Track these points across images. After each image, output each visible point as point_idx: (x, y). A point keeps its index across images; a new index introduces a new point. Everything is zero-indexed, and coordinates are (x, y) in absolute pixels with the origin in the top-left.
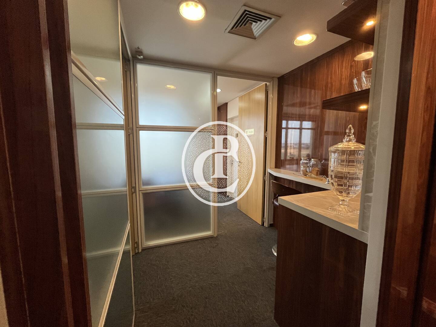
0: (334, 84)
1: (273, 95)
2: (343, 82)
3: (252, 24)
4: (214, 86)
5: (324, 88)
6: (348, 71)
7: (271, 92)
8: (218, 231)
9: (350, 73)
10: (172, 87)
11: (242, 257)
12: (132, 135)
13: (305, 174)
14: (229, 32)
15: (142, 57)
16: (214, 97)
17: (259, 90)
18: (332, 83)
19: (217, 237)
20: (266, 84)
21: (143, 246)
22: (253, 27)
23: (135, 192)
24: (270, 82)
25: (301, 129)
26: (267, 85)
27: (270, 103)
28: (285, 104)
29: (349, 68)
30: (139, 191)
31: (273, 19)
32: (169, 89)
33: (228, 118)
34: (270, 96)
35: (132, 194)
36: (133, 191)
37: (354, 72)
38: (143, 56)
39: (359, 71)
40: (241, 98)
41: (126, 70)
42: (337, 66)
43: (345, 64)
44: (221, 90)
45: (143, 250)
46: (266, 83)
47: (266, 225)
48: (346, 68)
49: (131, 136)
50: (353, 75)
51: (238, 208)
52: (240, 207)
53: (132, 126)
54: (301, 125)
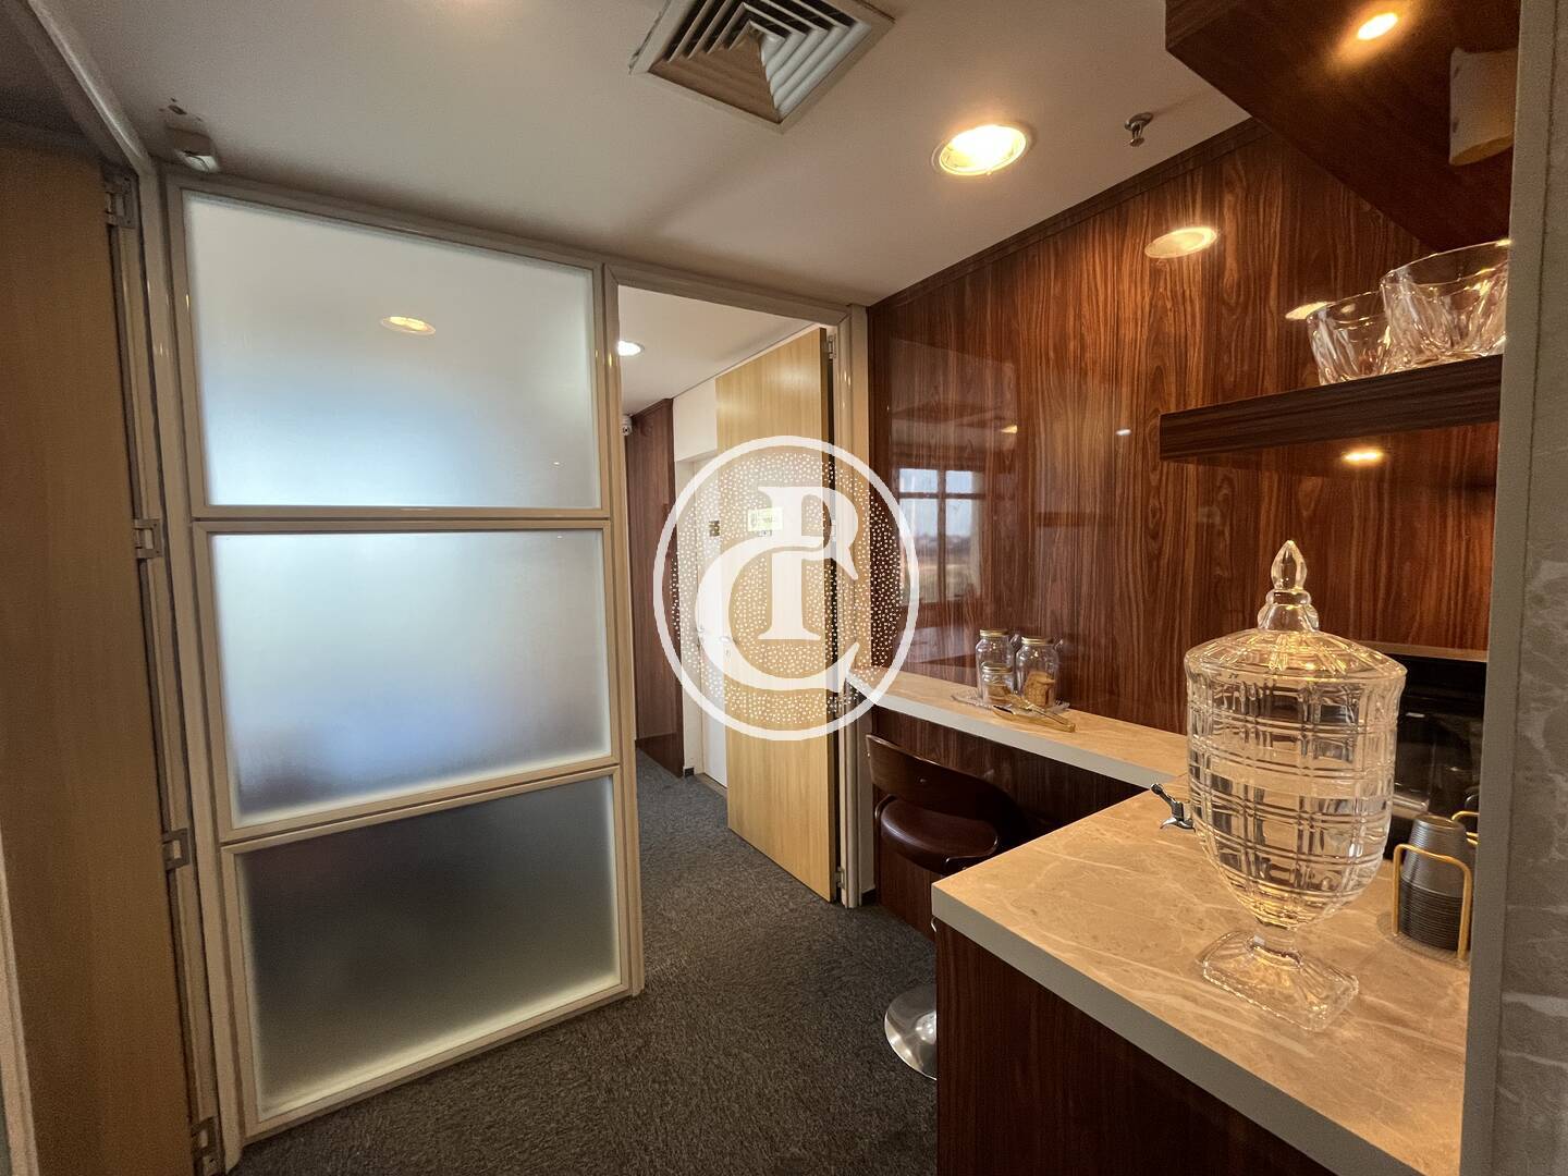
0: (1089, 340)
1: (851, 374)
2: (1128, 333)
3: (760, 39)
4: (605, 327)
5: (1051, 354)
6: (1143, 292)
7: (843, 363)
8: (648, 962)
9: (1152, 299)
10: (418, 325)
11: (759, 1095)
12: (161, 561)
13: (1001, 703)
14: (652, 70)
15: (209, 162)
16: (607, 373)
17: (797, 349)
18: (1082, 335)
19: (643, 994)
20: (823, 331)
21: (253, 1130)
22: (768, 60)
23: (190, 856)
24: (838, 324)
25: (942, 496)
26: (828, 334)
27: (841, 406)
28: (898, 405)
29: (1147, 279)
30: (218, 845)
31: (860, 28)
32: (405, 335)
33: (676, 459)
34: (842, 378)
35: (169, 872)
36: (177, 854)
37: (1169, 294)
38: (219, 159)
39: (1188, 293)
40: (726, 382)
41: (111, 220)
42: (1098, 269)
43: (1131, 266)
44: (641, 346)
45: (252, 1149)
46: (824, 326)
47: (848, 898)
48: (1133, 281)
49: (155, 568)
50: (1164, 306)
51: (732, 824)
52: (740, 824)
53: (161, 516)
54: (942, 482)
